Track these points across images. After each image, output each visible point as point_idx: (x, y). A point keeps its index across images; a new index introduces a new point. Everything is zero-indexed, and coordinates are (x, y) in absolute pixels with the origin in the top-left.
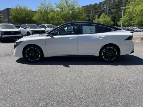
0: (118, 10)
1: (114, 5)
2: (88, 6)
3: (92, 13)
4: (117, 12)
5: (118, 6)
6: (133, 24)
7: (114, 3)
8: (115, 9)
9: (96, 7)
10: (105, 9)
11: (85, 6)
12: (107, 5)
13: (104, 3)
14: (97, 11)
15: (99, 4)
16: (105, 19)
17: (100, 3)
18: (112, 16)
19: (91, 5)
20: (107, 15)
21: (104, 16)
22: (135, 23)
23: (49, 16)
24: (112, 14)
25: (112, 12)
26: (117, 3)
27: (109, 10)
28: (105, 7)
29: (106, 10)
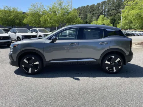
0: (118, 11)
1: (114, 6)
2: (85, 6)
3: (90, 14)
4: (116, 13)
6: (133, 27)
7: (114, 4)
8: (115, 11)
9: (94, 8)
11: (82, 7)
12: (106, 6)
13: (103, 4)
14: (95, 12)
15: (97, 6)
16: (104, 22)
17: (98, 4)
18: (111, 18)
19: (88, 6)
20: (105, 17)
21: (102, 18)
22: (135, 27)
23: (41, 19)
25: (111, 14)
26: (117, 4)
27: (108, 11)
28: (103, 9)
29: (105, 12)
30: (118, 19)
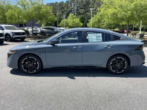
0: (86, 10)
1: (82, 5)
2: (53, 3)
3: (59, 11)
4: (85, 12)
5: (86, 6)
6: (102, 26)
7: (82, 2)
8: (83, 10)
9: (63, 6)
10: (72, 8)
11: (50, 3)
12: (74, 5)
13: (72, 2)
14: (64, 10)
15: (66, 3)
16: (74, 20)
17: (67, 1)
18: (80, 16)
19: (57, 3)
20: (75, 16)
21: (72, 17)
22: (103, 26)
24: (80, 14)
26: (85, 3)
27: (77, 10)
28: (72, 7)
29: (74, 10)
30: (88, 18)
